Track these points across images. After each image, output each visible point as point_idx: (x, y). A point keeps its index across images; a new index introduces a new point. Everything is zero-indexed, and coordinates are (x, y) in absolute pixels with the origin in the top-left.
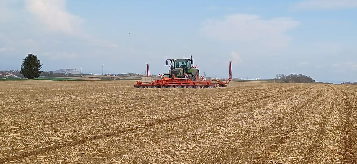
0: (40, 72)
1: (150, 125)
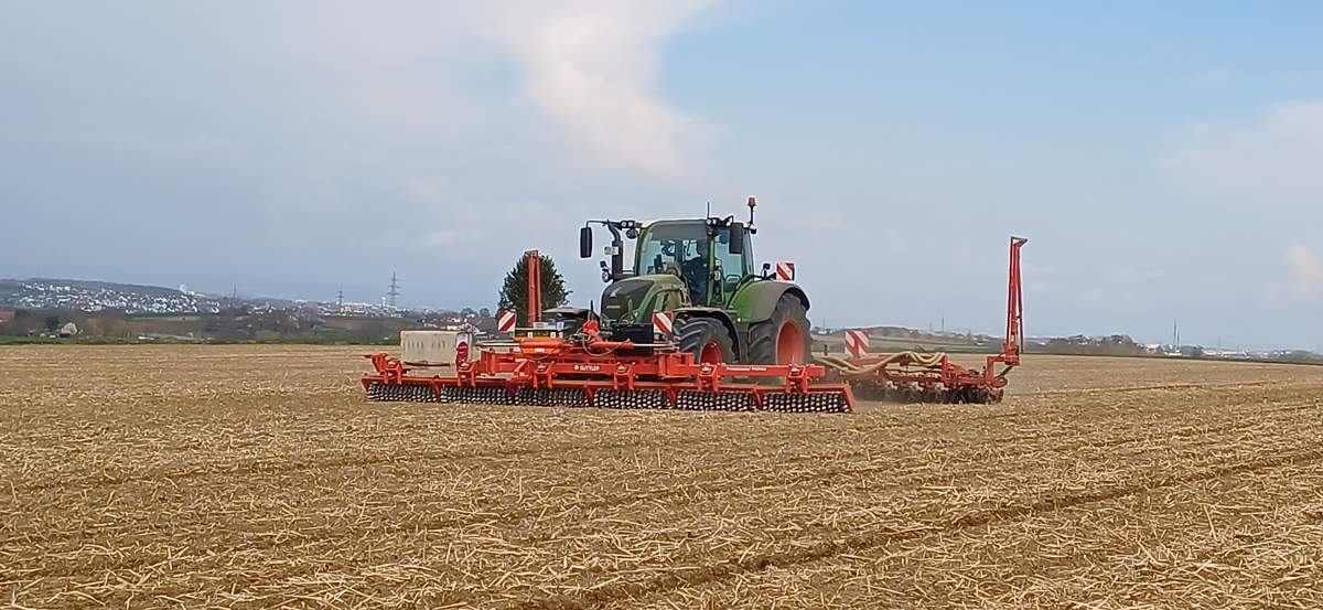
1: (969, 522)
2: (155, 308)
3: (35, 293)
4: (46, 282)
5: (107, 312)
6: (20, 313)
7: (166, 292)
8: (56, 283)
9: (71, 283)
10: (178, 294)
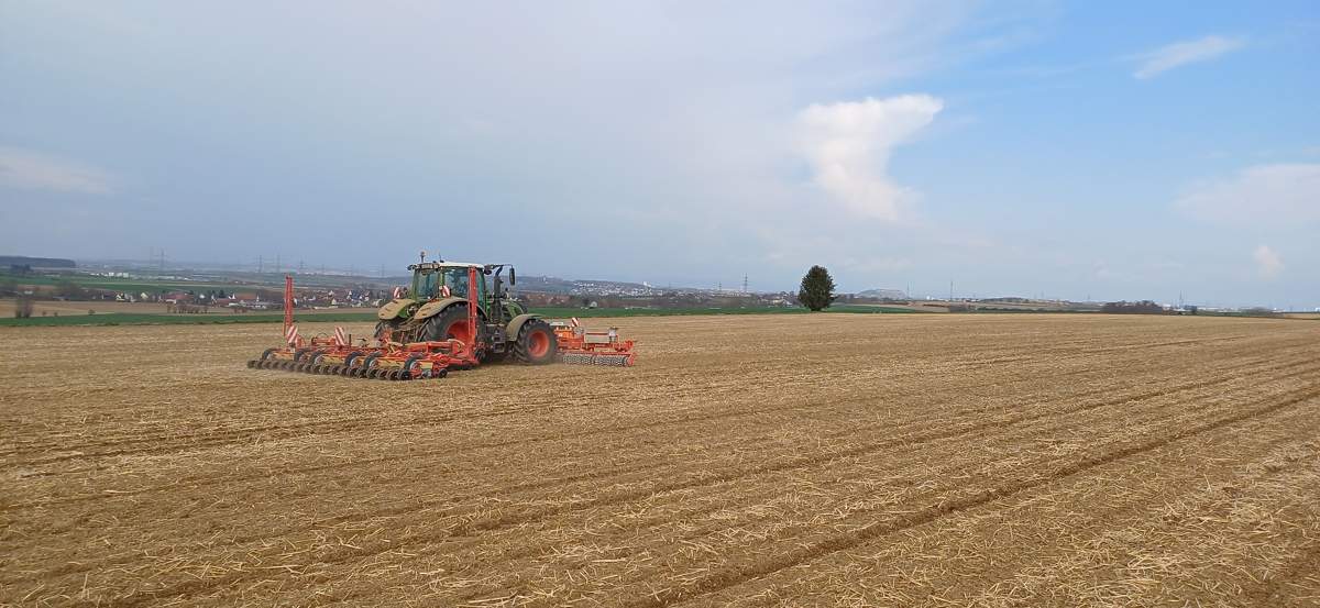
0: (833, 299)
2: (633, 293)
3: (578, 287)
4: (583, 282)
5: (610, 295)
6: (572, 297)
7: (638, 286)
8: (587, 282)
9: (594, 282)
10: (643, 287)
